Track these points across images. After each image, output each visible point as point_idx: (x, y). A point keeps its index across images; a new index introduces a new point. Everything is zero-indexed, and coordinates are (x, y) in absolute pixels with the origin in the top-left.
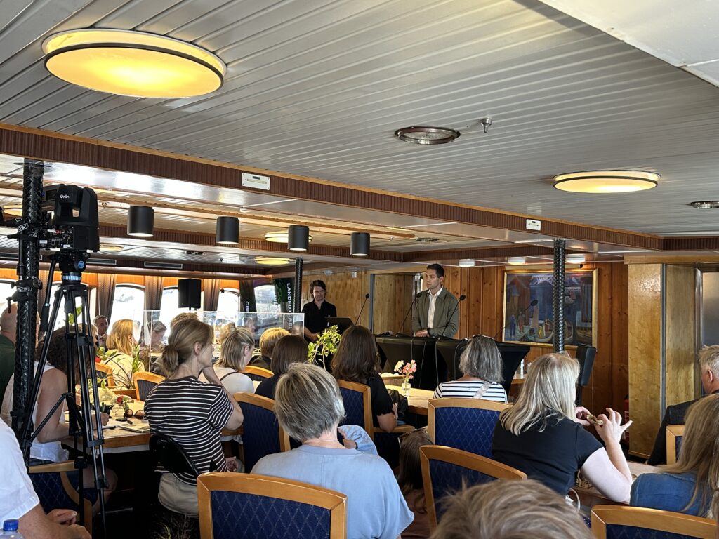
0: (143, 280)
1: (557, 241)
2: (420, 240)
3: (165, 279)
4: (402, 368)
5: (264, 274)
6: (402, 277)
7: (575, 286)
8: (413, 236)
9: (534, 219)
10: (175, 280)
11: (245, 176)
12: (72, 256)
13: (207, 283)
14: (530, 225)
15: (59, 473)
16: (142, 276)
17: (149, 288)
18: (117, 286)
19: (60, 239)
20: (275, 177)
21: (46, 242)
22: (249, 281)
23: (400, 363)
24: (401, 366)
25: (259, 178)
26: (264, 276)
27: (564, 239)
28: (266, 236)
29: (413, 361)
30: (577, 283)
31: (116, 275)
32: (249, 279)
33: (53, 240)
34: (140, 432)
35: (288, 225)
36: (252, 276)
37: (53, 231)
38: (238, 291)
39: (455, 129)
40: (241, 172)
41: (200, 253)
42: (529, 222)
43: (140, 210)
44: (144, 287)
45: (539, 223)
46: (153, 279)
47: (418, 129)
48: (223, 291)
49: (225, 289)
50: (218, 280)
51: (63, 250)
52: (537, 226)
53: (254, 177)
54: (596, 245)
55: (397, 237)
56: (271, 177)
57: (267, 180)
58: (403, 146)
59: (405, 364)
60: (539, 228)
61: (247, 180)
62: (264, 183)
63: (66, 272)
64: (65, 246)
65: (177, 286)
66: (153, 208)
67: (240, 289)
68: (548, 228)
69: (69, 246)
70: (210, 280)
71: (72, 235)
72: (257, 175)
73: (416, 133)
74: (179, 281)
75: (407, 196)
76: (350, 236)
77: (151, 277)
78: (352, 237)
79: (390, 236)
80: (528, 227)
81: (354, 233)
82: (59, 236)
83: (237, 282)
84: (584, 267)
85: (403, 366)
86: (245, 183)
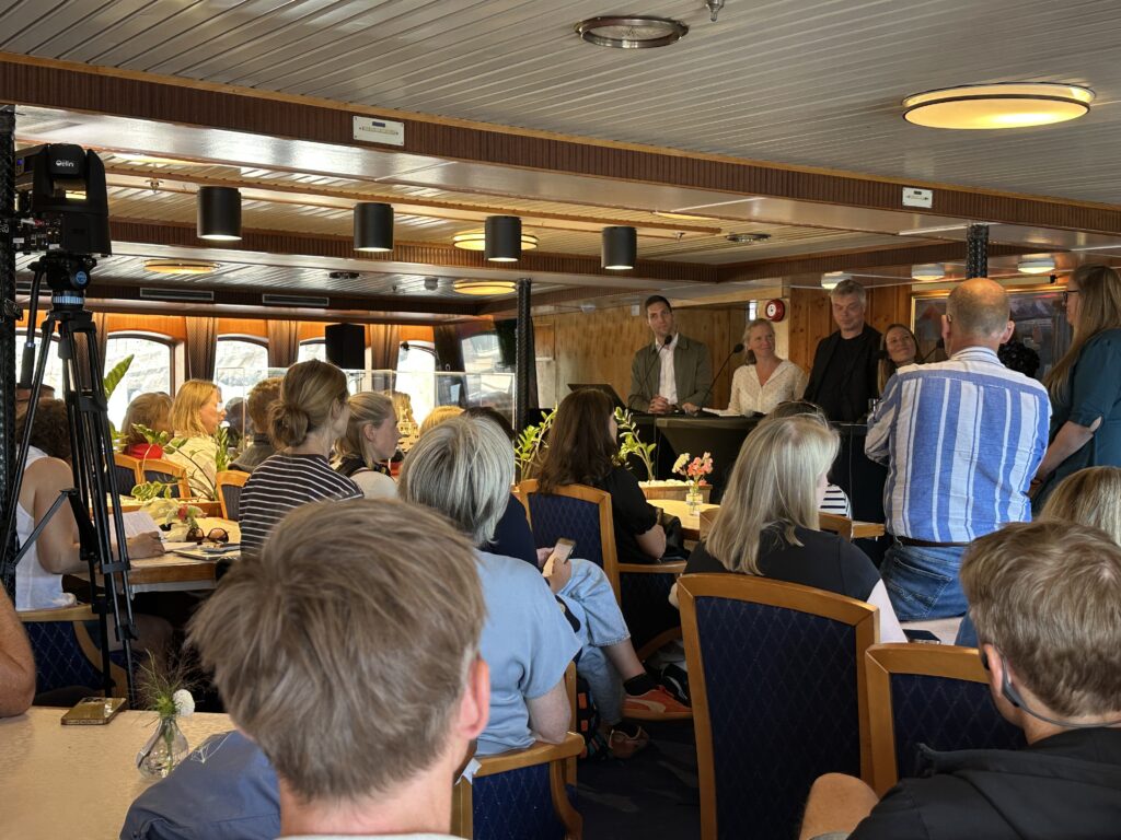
0: (263, 327)
1: (973, 227)
2: (734, 238)
3: (303, 326)
4: (685, 467)
5: (474, 314)
6: (725, 312)
7: (1042, 316)
8: (718, 231)
9: (918, 186)
10: (320, 327)
11: (358, 122)
12: (65, 263)
13: (376, 332)
14: (910, 198)
15: (71, 623)
16: (262, 321)
17: (275, 343)
18: (220, 339)
19: (43, 236)
20: (414, 122)
21: (22, 241)
22: (452, 327)
23: (683, 458)
24: (684, 463)
25: (383, 125)
26: (475, 317)
27: (987, 224)
28: (456, 239)
29: (707, 455)
30: (1046, 312)
31: (217, 319)
32: (450, 323)
33: (33, 238)
34: (203, 559)
35: (483, 216)
36: (456, 317)
37: (30, 221)
38: (432, 345)
39: (673, 19)
40: (352, 114)
41: (354, 275)
42: (907, 192)
43: (217, 194)
44: (266, 340)
45: (928, 194)
46: (281, 326)
47: (610, 21)
48: (406, 347)
49: (410, 343)
50: (396, 326)
51: (50, 254)
52: (925, 199)
53: (374, 124)
54: (1082, 237)
55: (688, 234)
56: (406, 123)
57: (399, 128)
58: (600, 53)
59: (692, 460)
60: (928, 204)
61: (362, 128)
62: (395, 134)
63: (58, 291)
64: (52, 247)
65: (324, 338)
66: (241, 190)
67: (436, 342)
68: (948, 202)
69: (58, 246)
70: (382, 327)
71: (60, 227)
72: (380, 118)
73: (611, 27)
74: (327, 328)
75: (664, 151)
76: (600, 236)
77: (278, 322)
78: (604, 235)
79: (676, 232)
80: (907, 202)
81: (607, 229)
82: (42, 230)
83: (429, 329)
84: (1059, 280)
85: (688, 463)
86: (358, 134)
